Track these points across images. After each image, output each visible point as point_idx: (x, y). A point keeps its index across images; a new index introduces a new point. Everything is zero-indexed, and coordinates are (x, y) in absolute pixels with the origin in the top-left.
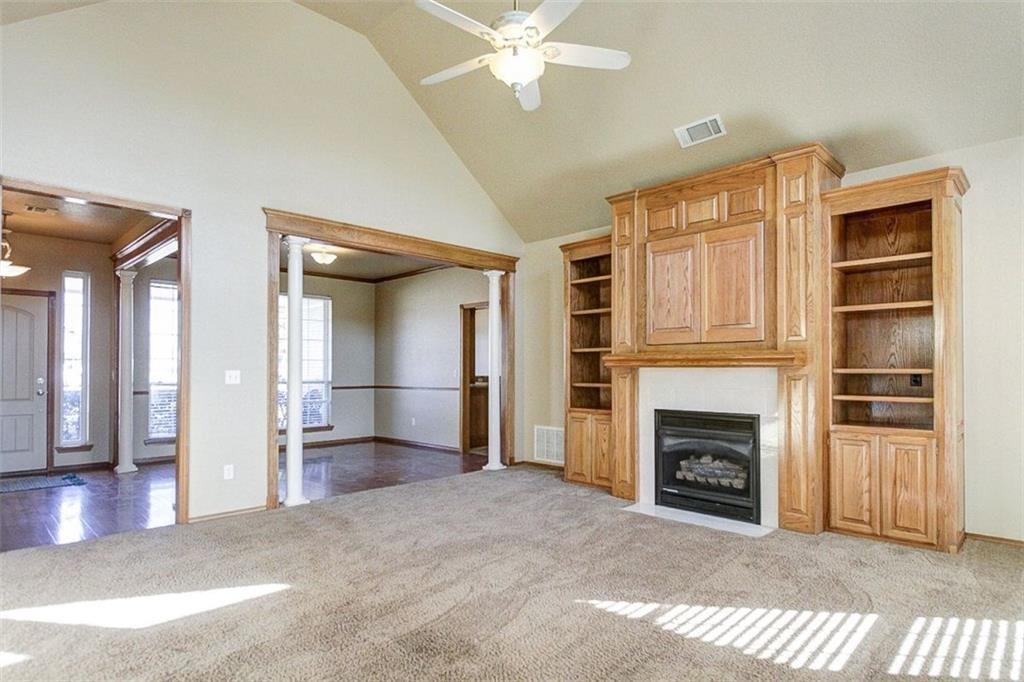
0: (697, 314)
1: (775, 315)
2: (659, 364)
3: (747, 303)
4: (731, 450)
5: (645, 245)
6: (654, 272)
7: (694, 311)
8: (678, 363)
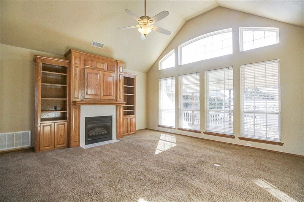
0: (100, 91)
1: (117, 94)
2: (96, 104)
3: (111, 91)
4: (106, 124)
5: (84, 69)
6: (87, 78)
7: (99, 91)
8: (101, 104)
